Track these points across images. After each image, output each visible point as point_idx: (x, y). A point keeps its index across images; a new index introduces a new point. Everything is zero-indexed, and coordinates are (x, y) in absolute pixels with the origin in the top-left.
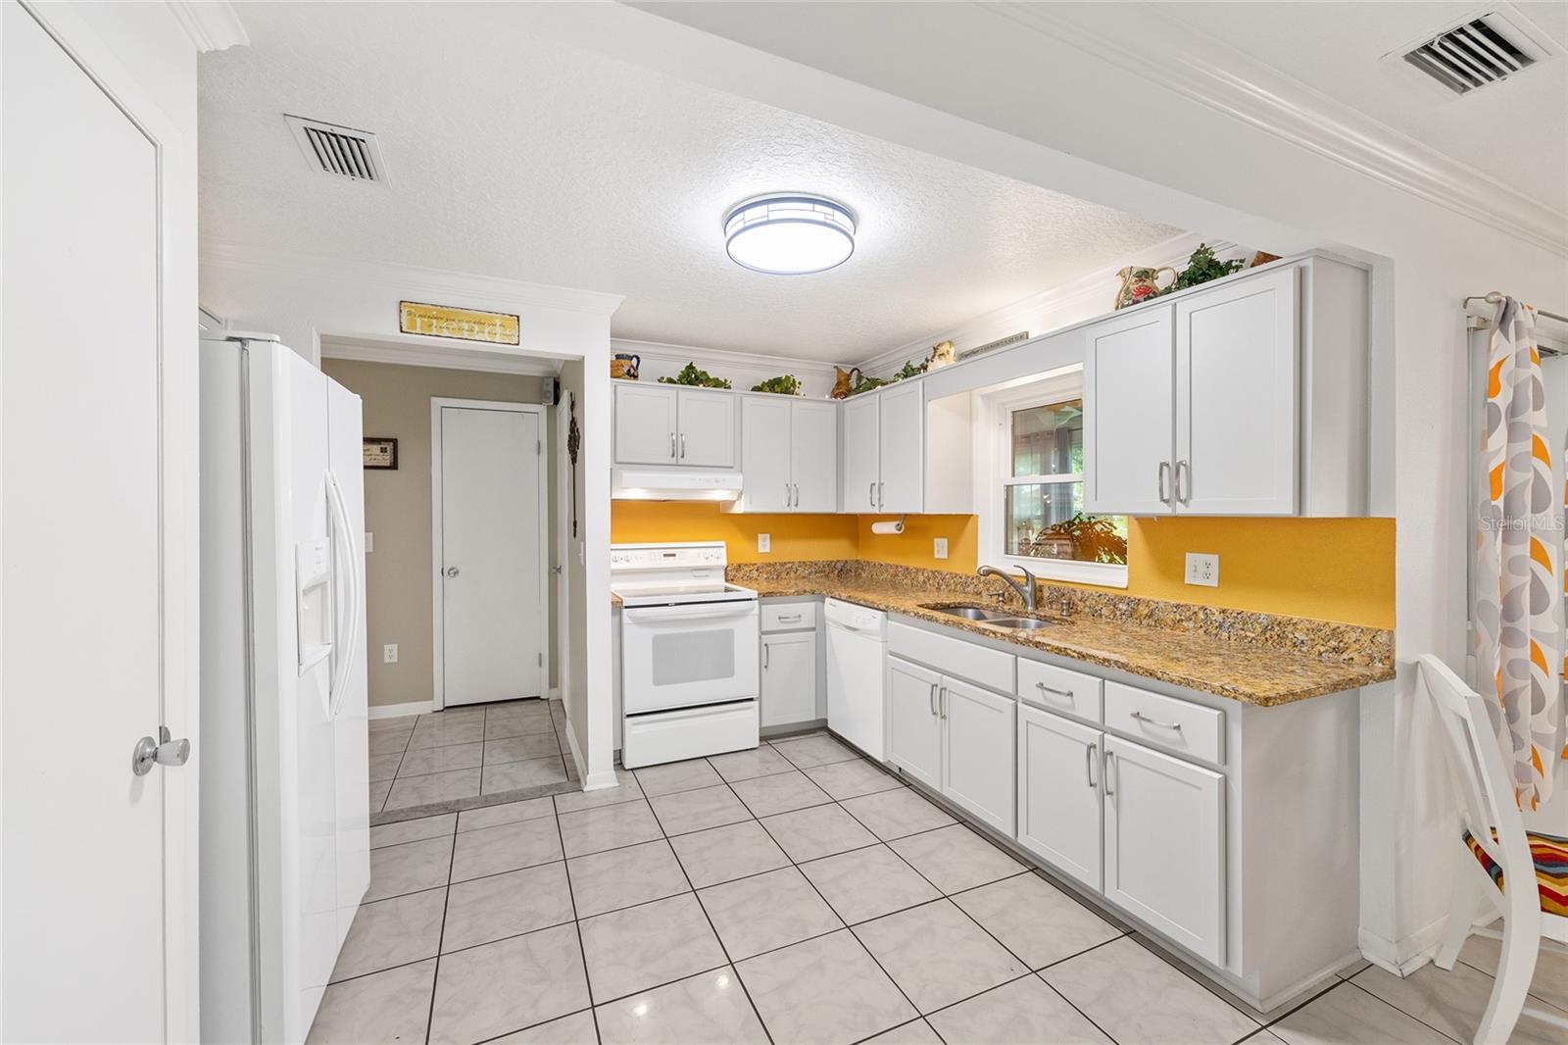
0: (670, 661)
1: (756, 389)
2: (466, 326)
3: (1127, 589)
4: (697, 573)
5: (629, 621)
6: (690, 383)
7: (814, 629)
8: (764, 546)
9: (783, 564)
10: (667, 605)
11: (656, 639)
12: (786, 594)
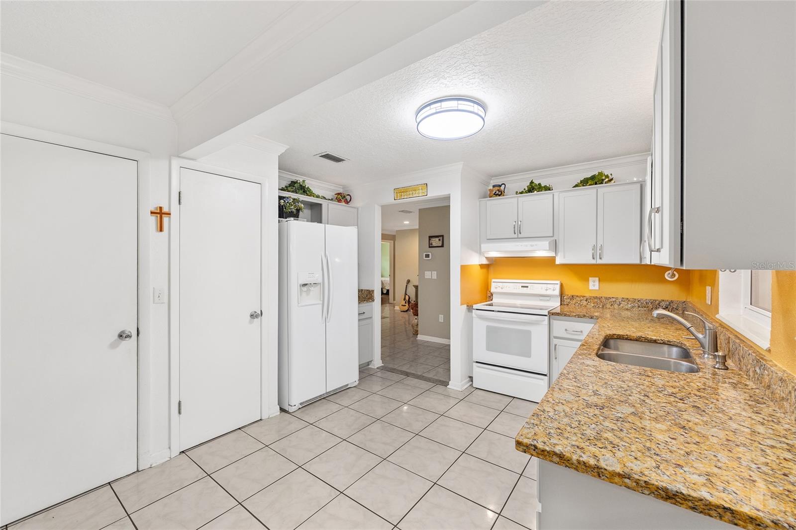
1: (576, 186)
3: (769, 351)
4: (541, 298)
5: (477, 315)
6: (530, 191)
8: (594, 285)
9: (607, 298)
10: (493, 311)
12: (569, 316)
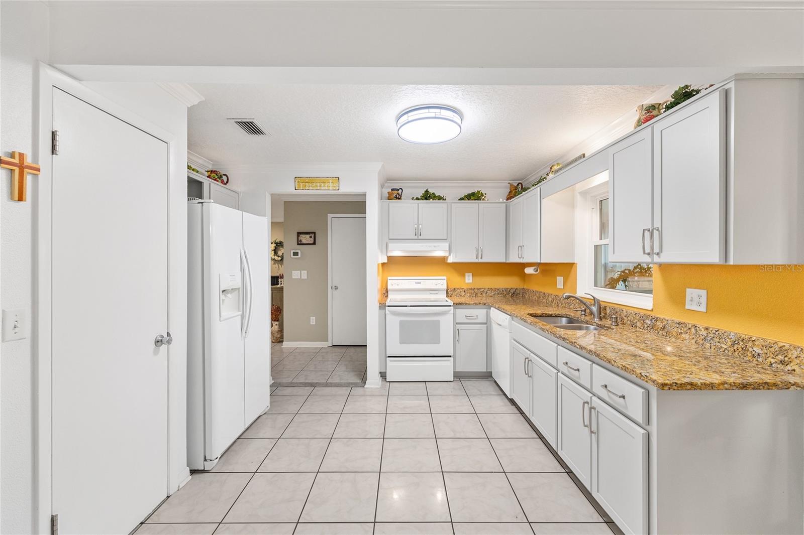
0: (408, 333)
1: (461, 199)
2: (318, 184)
3: (652, 310)
4: (431, 292)
5: (389, 313)
6: (426, 199)
7: (486, 324)
8: (469, 279)
9: (478, 289)
10: (406, 306)
11: (401, 323)
12: (469, 304)
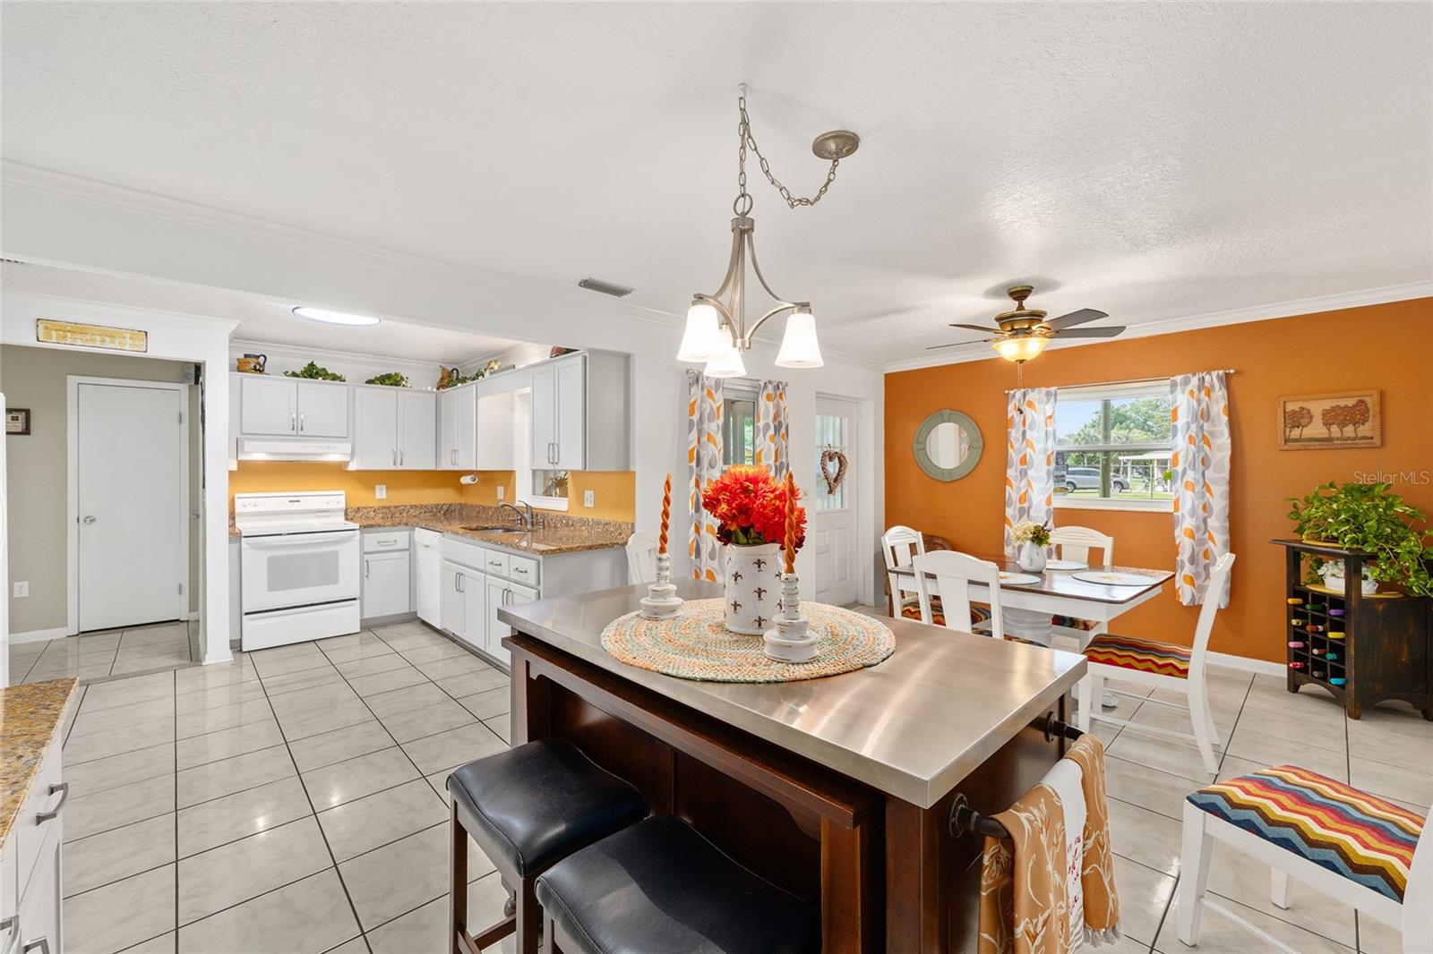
0: (281, 574)
1: (370, 382)
3: (567, 511)
4: (319, 514)
5: (248, 547)
6: (311, 376)
7: (408, 550)
8: (381, 494)
9: (395, 507)
10: (281, 535)
11: (271, 561)
12: (384, 526)
